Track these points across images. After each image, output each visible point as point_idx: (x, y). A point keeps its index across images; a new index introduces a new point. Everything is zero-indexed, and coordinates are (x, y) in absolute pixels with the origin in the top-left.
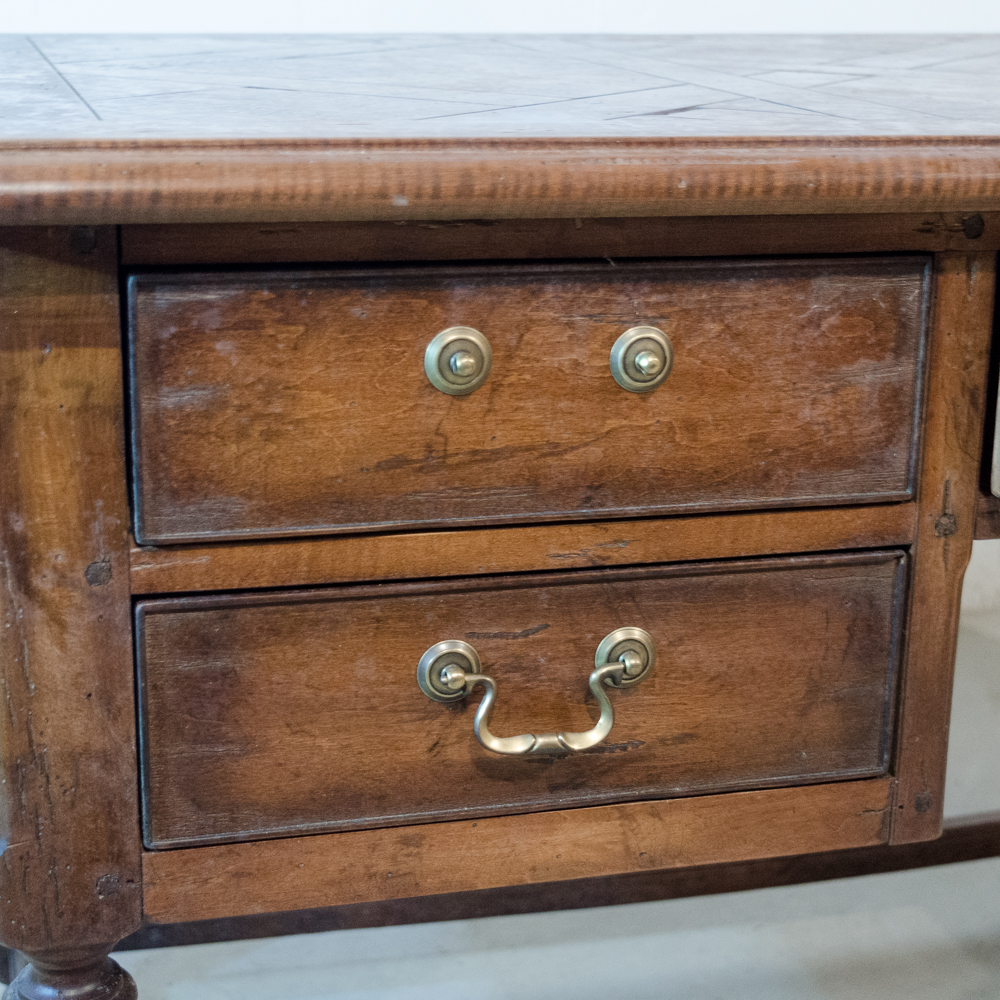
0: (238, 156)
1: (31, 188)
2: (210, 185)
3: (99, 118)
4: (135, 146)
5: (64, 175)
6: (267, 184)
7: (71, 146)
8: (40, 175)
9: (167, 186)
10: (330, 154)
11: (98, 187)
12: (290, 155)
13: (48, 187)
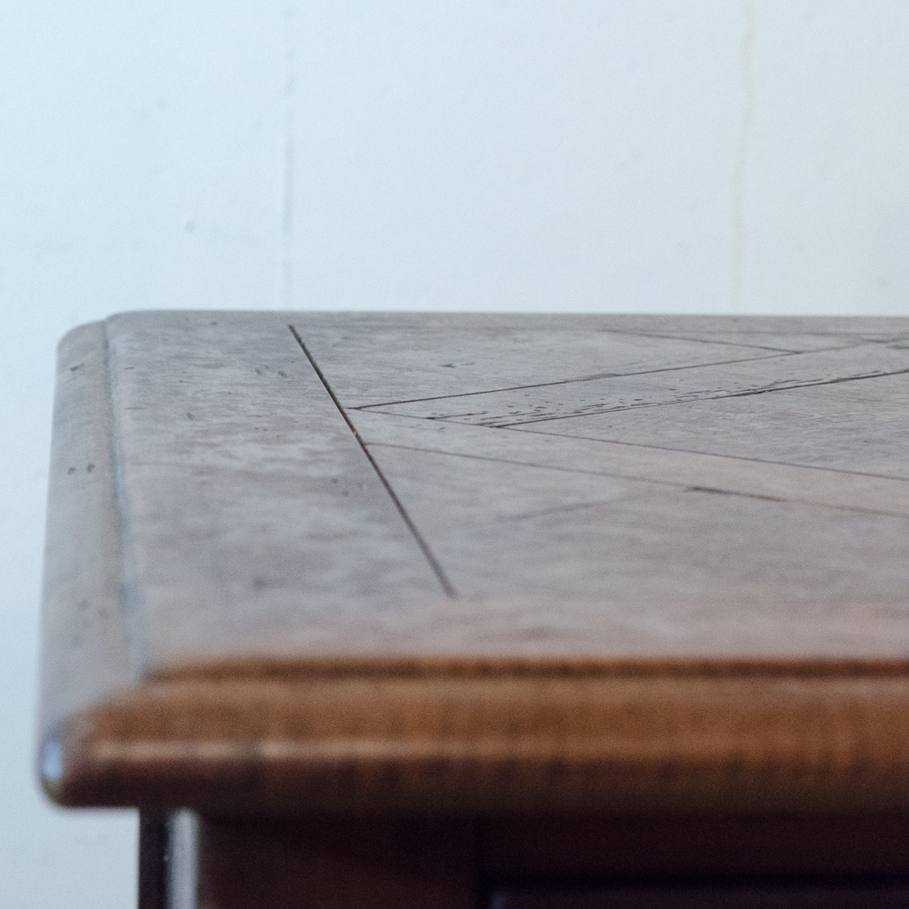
0: (702, 691)
1: (336, 749)
2: (652, 747)
3: (449, 591)
4: (520, 670)
5: (395, 727)
6: (753, 746)
7: (408, 670)
8: (354, 727)
9: (579, 748)
10: (863, 689)
11: (455, 749)
12: (795, 689)
13: (369, 748)
